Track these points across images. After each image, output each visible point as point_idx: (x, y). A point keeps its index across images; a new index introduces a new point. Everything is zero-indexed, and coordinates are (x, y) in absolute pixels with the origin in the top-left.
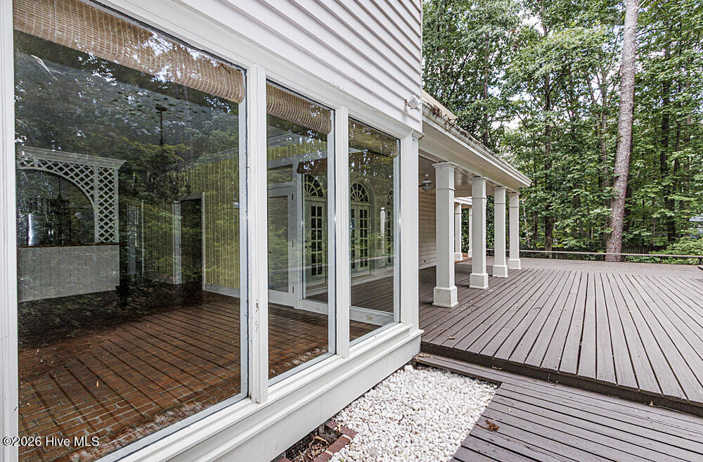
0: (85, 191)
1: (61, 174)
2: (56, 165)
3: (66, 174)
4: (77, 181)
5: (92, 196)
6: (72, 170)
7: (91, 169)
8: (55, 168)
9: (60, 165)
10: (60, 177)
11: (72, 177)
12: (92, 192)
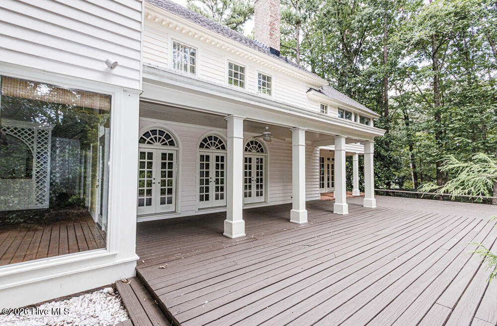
0: (28, 145)
1: (12, 134)
2: (8, 128)
3: (15, 134)
4: (22, 138)
5: (32, 147)
6: (19, 131)
7: (33, 130)
8: (8, 131)
9: (12, 129)
10: (11, 135)
11: (19, 136)
12: (32, 145)
